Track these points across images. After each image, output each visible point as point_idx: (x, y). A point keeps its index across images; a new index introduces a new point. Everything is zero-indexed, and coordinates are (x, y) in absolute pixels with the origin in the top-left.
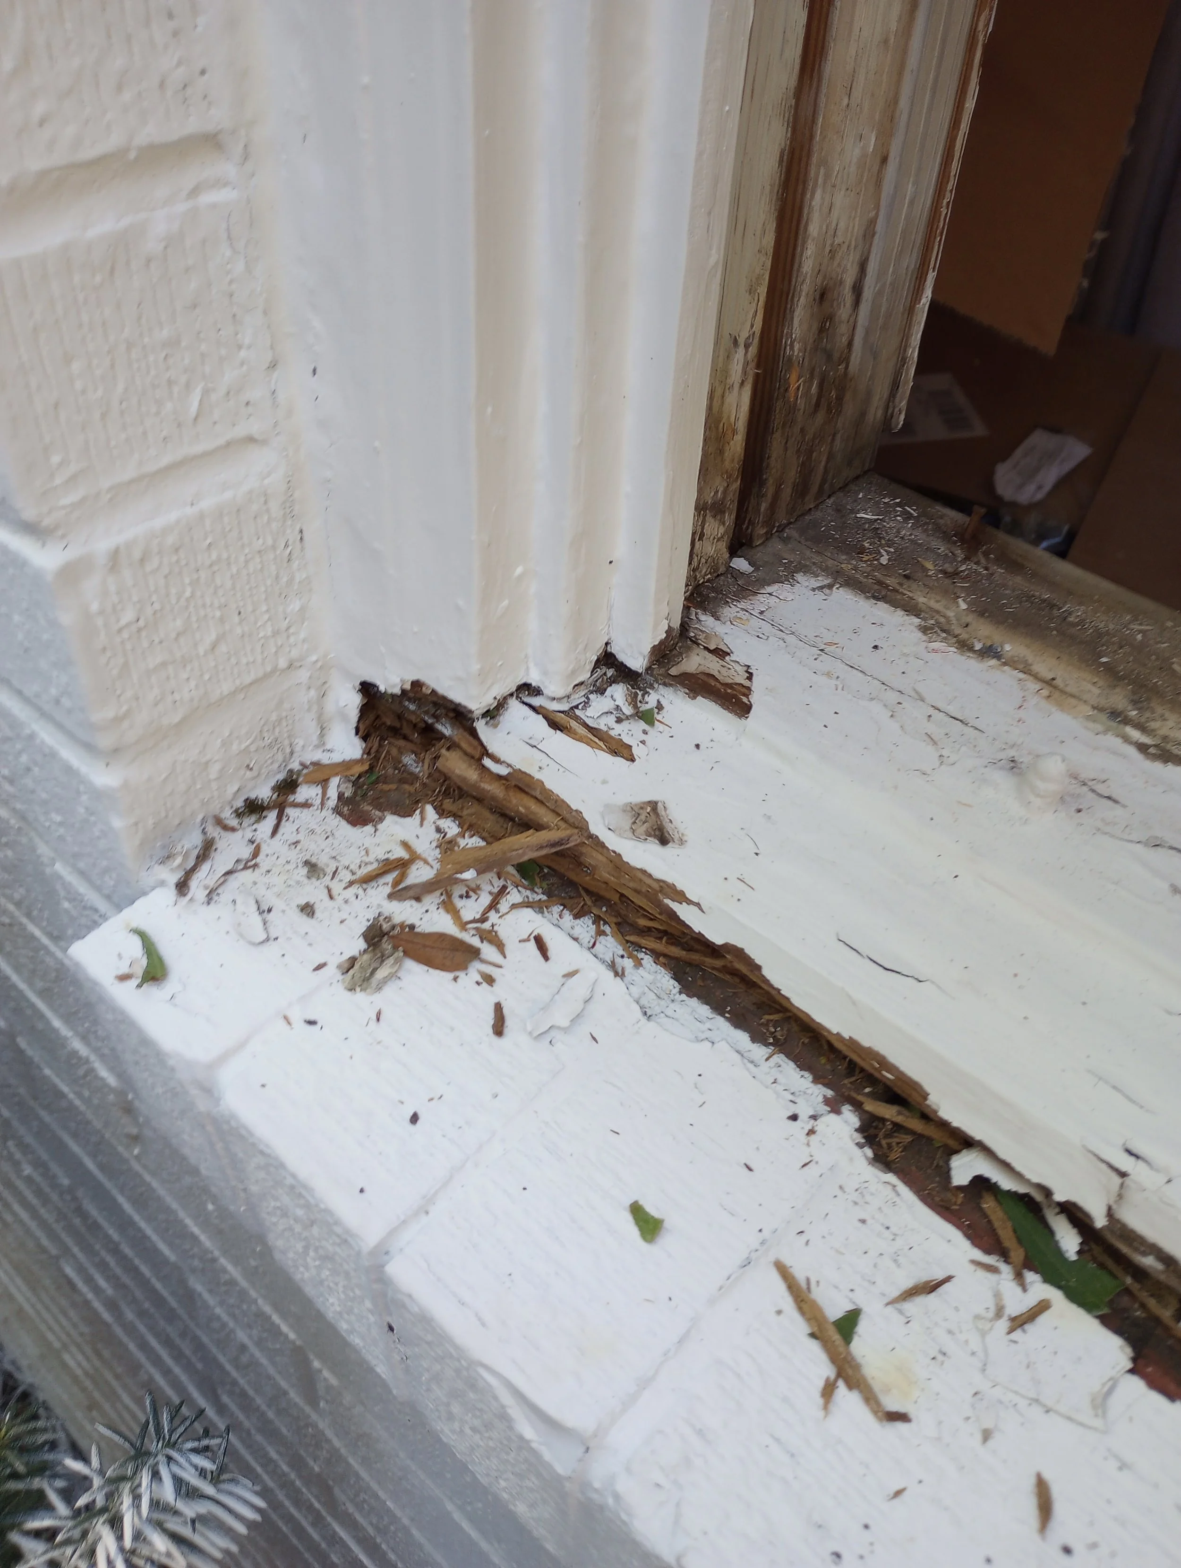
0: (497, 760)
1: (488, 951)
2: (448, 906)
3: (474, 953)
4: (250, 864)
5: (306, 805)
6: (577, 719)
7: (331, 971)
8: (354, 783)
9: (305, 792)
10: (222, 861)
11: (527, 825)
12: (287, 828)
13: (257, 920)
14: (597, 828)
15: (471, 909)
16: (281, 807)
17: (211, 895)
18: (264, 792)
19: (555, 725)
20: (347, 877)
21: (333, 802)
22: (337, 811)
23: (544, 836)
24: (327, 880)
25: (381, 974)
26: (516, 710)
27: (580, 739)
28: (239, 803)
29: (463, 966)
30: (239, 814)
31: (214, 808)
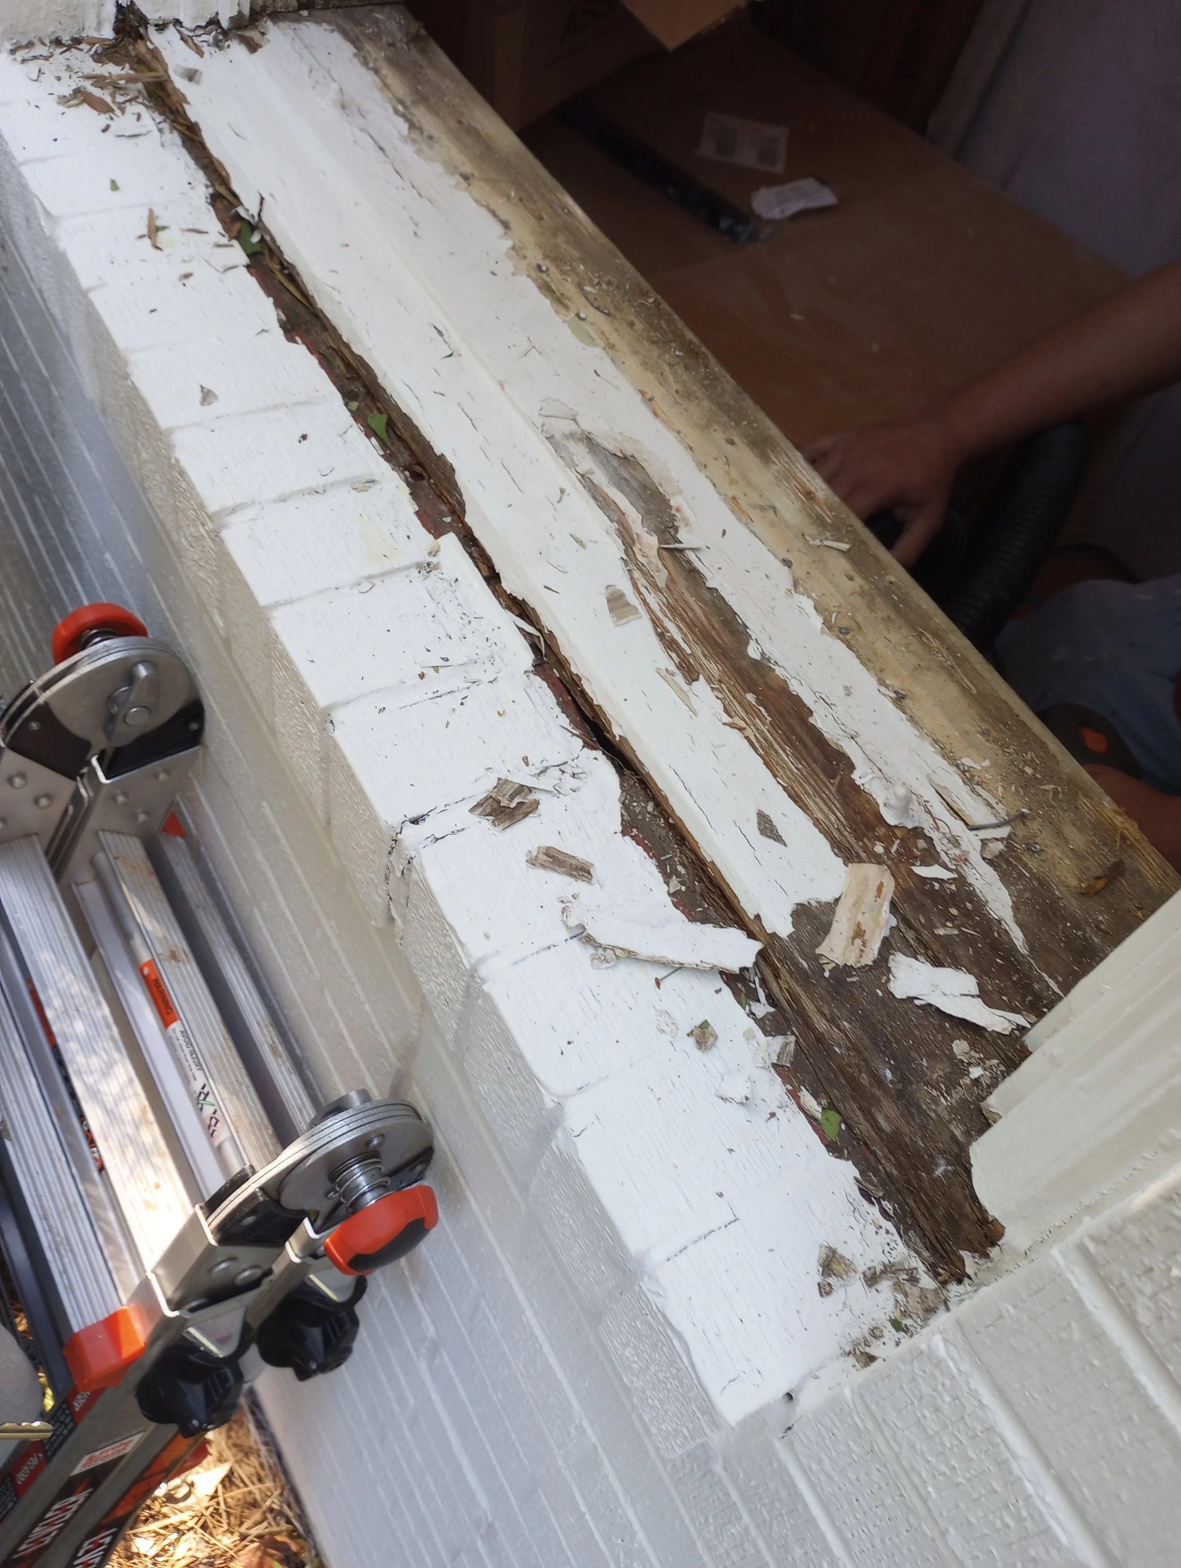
0: (151, 43)
1: (118, 112)
2: (113, 96)
3: (112, 111)
4: (46, 58)
5: (81, 50)
6: (193, 40)
7: (55, 97)
8: (104, 49)
9: (83, 46)
10: (35, 52)
11: (150, 70)
12: (67, 55)
13: (36, 73)
14: (171, 72)
15: (120, 99)
16: (69, 48)
17: (24, 61)
18: (66, 39)
19: (182, 39)
20: (80, 74)
21: (92, 52)
22: (92, 56)
23: (153, 74)
24: (72, 74)
25: (72, 102)
26: (171, 31)
27: (190, 48)
28: (53, 37)
29: (105, 112)
30: (51, 42)
31: (41, 34)
